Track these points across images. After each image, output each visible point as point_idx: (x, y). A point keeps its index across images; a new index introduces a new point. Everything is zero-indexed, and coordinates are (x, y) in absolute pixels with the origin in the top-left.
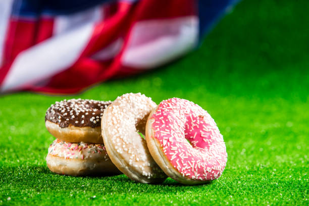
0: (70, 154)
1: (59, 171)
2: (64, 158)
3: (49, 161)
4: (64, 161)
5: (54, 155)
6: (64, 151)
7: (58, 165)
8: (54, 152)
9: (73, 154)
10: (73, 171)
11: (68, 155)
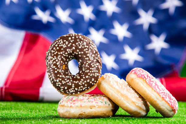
0: (72, 104)
1: (65, 116)
2: (68, 107)
3: (59, 110)
4: (68, 109)
5: (62, 106)
6: (69, 102)
7: (65, 111)
8: (62, 103)
9: (74, 104)
10: (74, 115)
11: (71, 105)
